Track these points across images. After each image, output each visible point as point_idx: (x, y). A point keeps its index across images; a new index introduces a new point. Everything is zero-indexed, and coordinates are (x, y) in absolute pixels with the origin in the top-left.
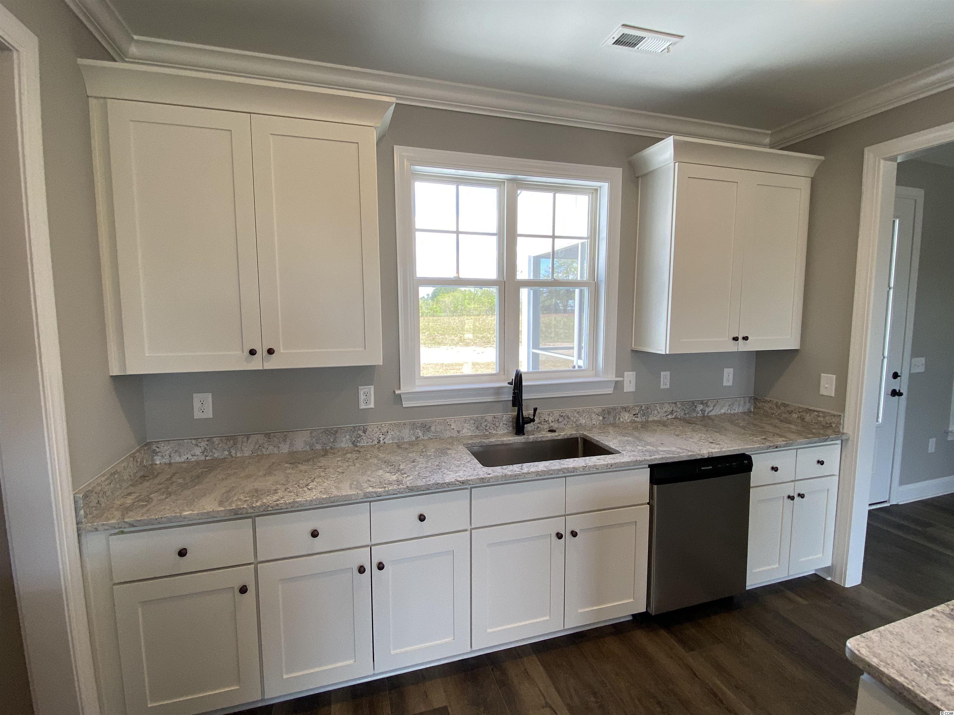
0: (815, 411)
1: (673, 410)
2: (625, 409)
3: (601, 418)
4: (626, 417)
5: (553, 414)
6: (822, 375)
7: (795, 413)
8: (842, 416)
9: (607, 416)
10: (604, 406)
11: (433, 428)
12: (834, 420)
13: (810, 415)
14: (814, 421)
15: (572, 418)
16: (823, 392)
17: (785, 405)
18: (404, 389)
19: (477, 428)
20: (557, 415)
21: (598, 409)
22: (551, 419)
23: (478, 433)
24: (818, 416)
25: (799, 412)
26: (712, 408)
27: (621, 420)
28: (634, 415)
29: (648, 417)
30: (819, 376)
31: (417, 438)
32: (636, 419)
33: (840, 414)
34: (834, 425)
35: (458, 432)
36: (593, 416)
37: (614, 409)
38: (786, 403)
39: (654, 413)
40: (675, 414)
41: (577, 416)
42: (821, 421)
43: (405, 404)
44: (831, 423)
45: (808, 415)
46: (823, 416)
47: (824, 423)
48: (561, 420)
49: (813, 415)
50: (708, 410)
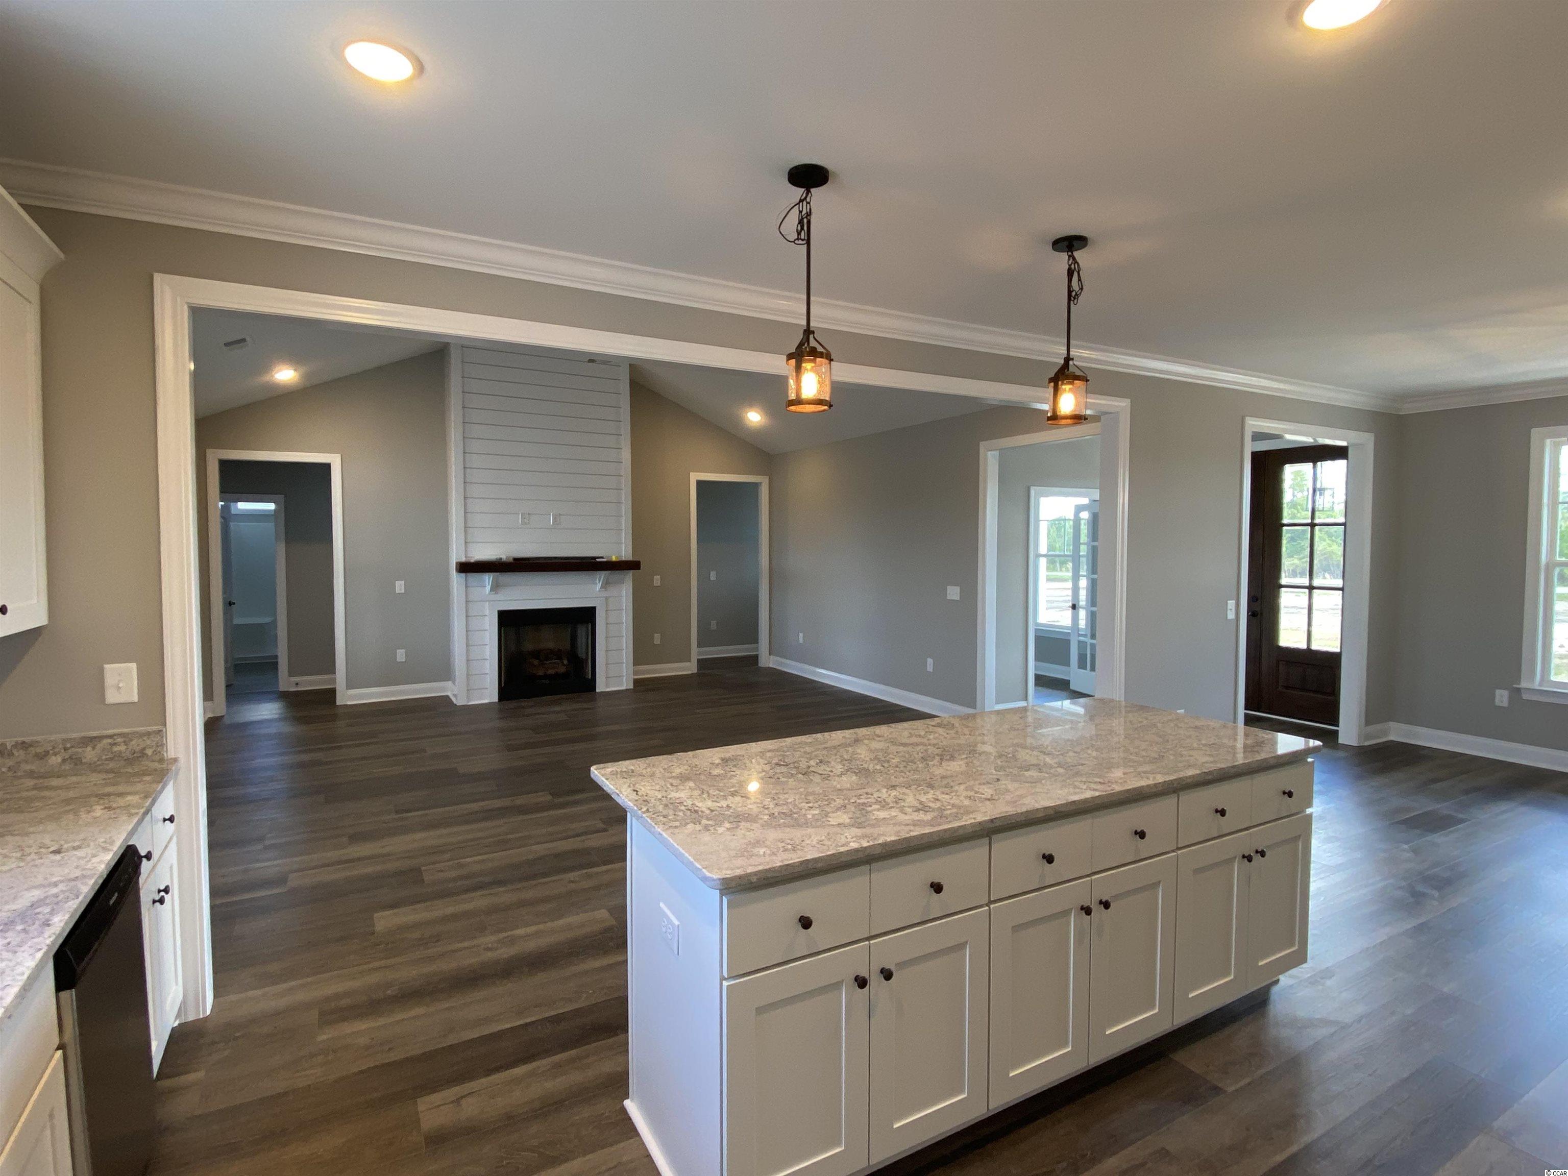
0: (101, 738)
6: (107, 666)
7: (55, 754)
8: (164, 730)
12: (148, 742)
13: (94, 748)
14: (104, 757)
16: (112, 697)
17: (24, 746)
24: (115, 744)
25: (65, 749)
30: (101, 671)
33: (160, 728)
34: (149, 752)
38: (27, 739)
42: (120, 752)
44: (144, 749)
45: (89, 749)
46: (125, 742)
47: (128, 754)
49: (100, 746)
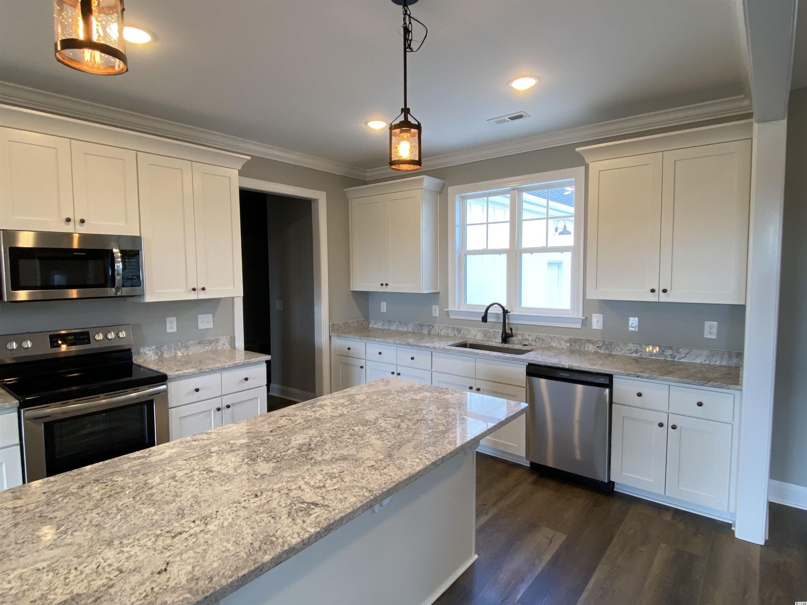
1: (637, 350)
2: (589, 341)
3: (568, 345)
4: (591, 348)
5: (532, 336)
9: (574, 344)
10: (571, 337)
11: (462, 331)
15: (545, 341)
18: (450, 308)
19: (485, 335)
20: (534, 337)
21: (567, 338)
22: (530, 339)
23: (485, 339)
26: (683, 355)
27: (586, 349)
28: (598, 347)
29: (612, 351)
31: (455, 335)
32: (599, 351)
35: (475, 336)
36: (562, 342)
37: (580, 340)
39: (617, 349)
40: (640, 353)
41: (549, 340)
43: (452, 317)
48: (537, 340)
50: (678, 356)
